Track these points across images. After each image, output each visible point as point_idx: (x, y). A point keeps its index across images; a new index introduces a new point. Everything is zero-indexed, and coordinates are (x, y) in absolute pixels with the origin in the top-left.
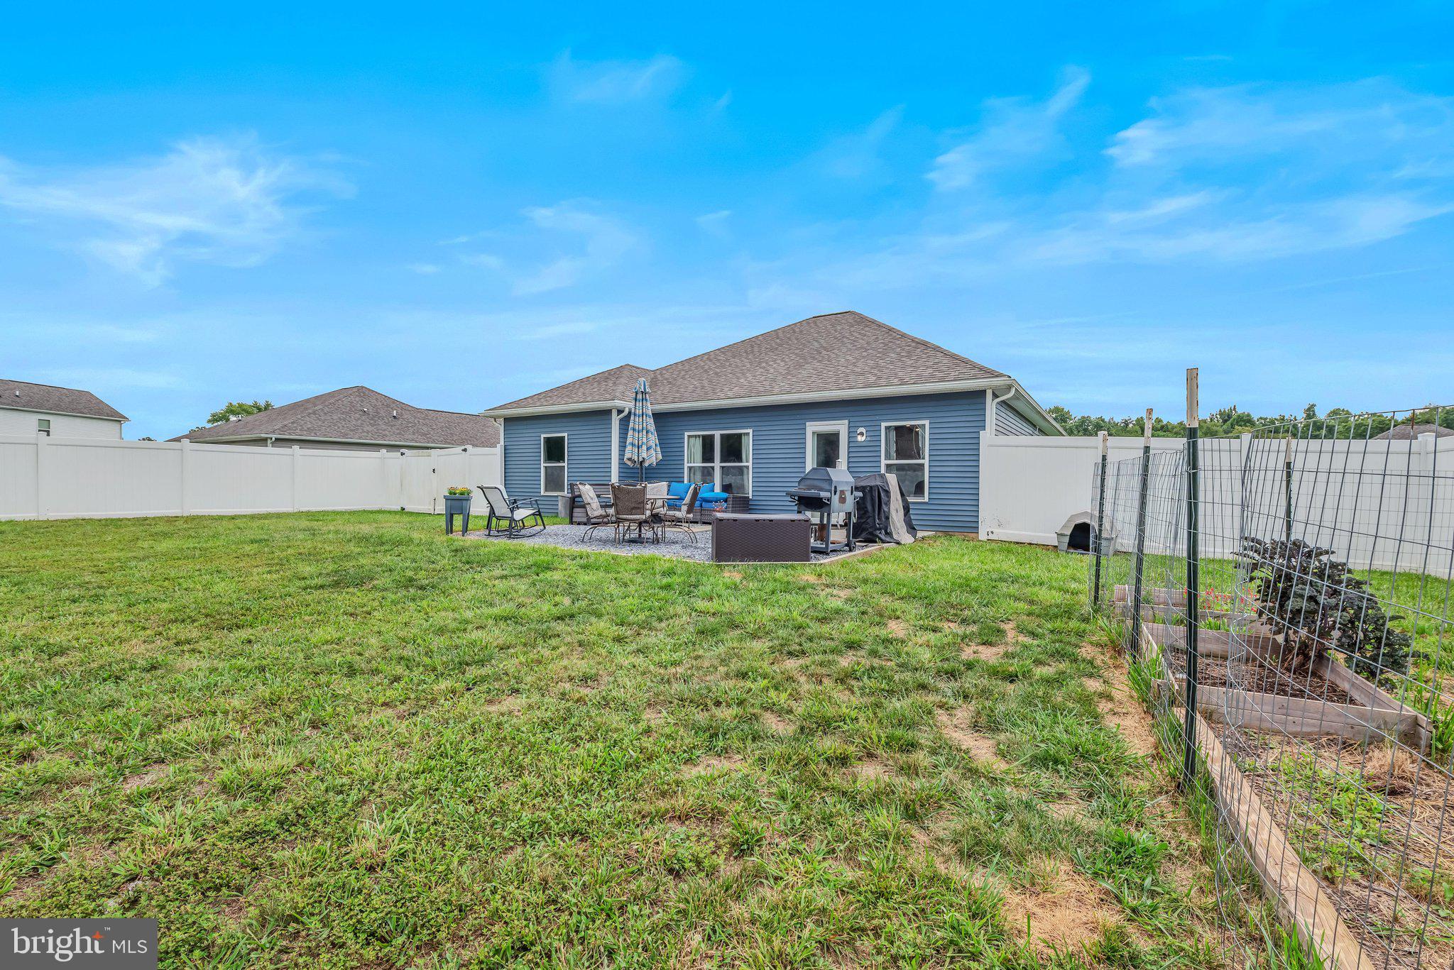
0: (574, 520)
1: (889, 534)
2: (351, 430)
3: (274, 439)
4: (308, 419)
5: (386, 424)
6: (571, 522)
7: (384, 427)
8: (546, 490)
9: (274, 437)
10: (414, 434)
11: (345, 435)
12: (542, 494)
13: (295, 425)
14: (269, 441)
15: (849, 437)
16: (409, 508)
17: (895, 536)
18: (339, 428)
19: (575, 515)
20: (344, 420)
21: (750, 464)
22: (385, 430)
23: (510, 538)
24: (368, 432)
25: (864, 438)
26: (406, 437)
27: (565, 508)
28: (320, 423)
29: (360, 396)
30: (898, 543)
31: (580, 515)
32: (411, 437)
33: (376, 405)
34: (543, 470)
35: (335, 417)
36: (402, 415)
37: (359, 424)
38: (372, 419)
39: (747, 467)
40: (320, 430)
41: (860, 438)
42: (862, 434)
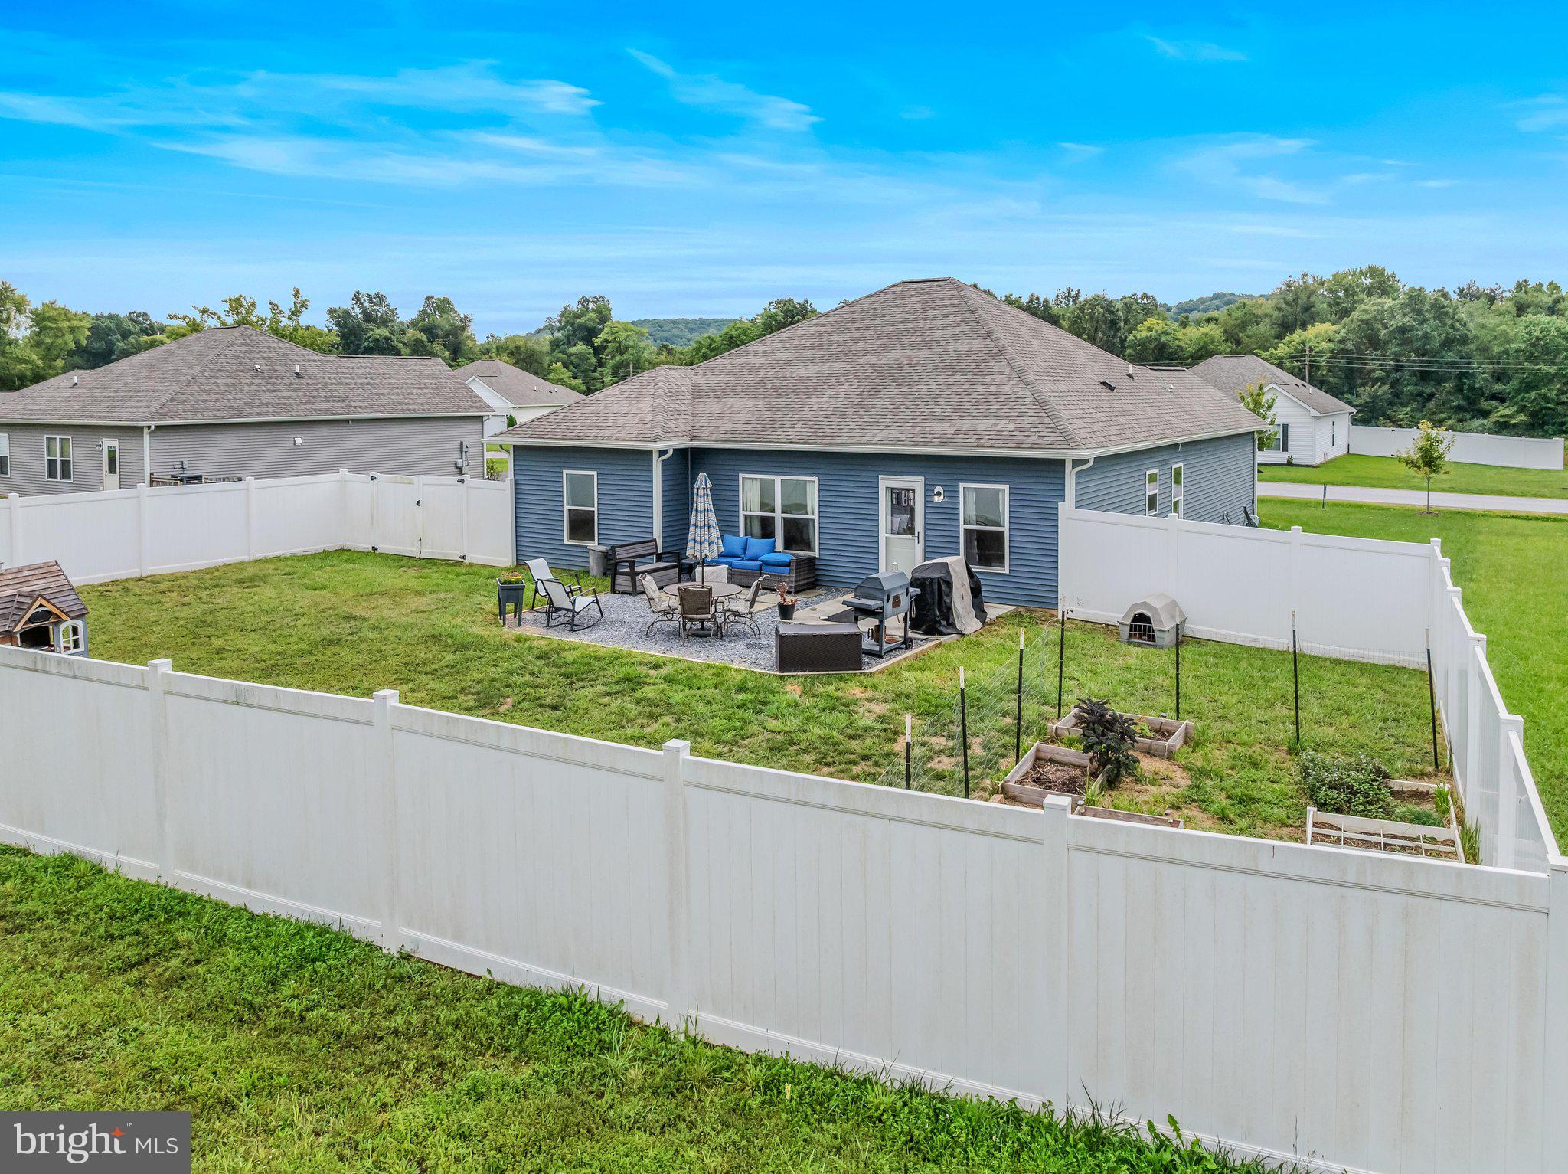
0: (617, 588)
1: (952, 625)
2: (246, 404)
3: (153, 428)
4: (188, 391)
5: (288, 387)
6: (613, 591)
7: (286, 393)
8: (571, 537)
9: (153, 424)
10: (327, 399)
11: (239, 413)
12: (566, 542)
13: (175, 403)
14: (146, 431)
15: (926, 496)
16: (383, 548)
17: (958, 626)
18: (229, 400)
19: (617, 582)
20: (234, 386)
21: (816, 517)
22: (288, 398)
23: (572, 631)
24: (267, 404)
25: (941, 498)
26: (318, 406)
27: (598, 565)
28: (205, 395)
29: (246, 344)
30: (962, 634)
31: (623, 583)
32: (324, 406)
33: (269, 357)
34: (566, 514)
35: (221, 384)
36: (306, 370)
37: (254, 392)
38: (268, 382)
39: (814, 521)
40: (207, 408)
41: (937, 499)
42: (939, 494)
